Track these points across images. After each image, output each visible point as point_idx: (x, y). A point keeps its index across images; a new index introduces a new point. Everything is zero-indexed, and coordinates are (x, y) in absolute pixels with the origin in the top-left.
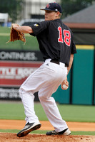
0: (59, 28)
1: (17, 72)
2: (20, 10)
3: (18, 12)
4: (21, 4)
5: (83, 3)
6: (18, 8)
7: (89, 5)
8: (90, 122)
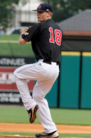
0: (50, 29)
1: (7, 77)
2: (11, 18)
3: (9, 20)
4: (12, 12)
5: (70, 11)
6: (9, 16)
7: (75, 13)
8: (76, 125)
